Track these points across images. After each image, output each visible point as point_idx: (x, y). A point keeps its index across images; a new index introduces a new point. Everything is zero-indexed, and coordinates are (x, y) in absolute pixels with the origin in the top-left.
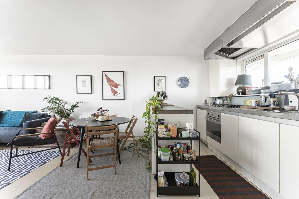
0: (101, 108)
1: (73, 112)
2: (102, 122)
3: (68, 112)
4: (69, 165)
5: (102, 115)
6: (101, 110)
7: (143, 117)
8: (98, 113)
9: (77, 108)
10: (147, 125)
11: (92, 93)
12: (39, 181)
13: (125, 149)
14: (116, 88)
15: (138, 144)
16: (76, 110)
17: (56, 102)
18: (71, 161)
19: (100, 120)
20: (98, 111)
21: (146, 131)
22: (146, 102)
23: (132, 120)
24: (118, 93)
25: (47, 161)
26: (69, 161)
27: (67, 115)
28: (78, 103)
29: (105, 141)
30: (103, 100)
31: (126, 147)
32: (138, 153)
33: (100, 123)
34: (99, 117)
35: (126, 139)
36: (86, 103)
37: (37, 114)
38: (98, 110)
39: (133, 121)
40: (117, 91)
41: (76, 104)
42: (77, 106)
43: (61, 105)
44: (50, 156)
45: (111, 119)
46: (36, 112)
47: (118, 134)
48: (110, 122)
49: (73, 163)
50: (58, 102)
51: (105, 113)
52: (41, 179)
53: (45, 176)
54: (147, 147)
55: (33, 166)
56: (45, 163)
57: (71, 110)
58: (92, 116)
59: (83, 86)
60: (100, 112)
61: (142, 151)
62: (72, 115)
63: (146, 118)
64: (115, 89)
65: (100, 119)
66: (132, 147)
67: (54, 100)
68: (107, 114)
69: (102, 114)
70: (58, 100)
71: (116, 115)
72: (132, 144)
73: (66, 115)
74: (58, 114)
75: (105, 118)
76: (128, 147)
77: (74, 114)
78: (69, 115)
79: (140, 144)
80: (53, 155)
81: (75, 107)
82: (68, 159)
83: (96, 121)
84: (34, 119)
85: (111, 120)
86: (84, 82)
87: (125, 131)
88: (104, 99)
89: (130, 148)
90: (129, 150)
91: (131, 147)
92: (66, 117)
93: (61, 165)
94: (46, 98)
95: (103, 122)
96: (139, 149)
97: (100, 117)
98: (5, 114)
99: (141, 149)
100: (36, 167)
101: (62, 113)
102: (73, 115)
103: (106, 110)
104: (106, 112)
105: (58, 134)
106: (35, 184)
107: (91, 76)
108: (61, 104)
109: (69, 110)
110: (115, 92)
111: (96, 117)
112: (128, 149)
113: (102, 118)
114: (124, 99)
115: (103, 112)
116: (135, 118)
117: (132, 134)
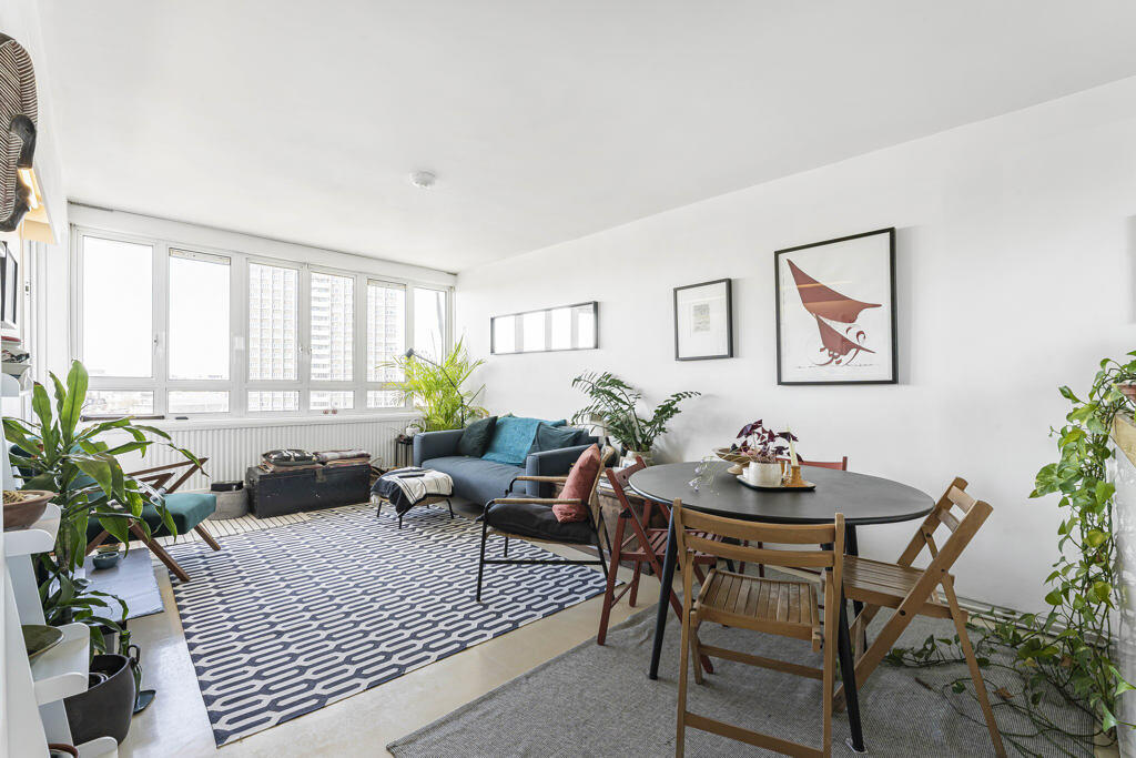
0: (760, 422)
1: (663, 430)
2: (760, 494)
3: (648, 429)
4: (624, 649)
5: (764, 458)
6: (759, 430)
7: (1034, 495)
8: (745, 447)
9: (676, 415)
10: (1074, 555)
11: (731, 354)
12: (527, 677)
13: (896, 660)
14: (849, 325)
15: (993, 658)
16: (670, 424)
17: (610, 394)
18: (637, 635)
19: (752, 482)
20: (743, 439)
21: (1066, 592)
22: (1067, 394)
23: (946, 503)
24: (859, 348)
25: (569, 601)
26: (631, 631)
27: (643, 442)
28: (678, 397)
29: (773, 595)
30: (780, 383)
31: (902, 652)
32: (992, 724)
33: (750, 496)
34: (747, 465)
35: (902, 613)
36: (706, 396)
37: (563, 429)
38: (748, 431)
39: (958, 513)
40: (851, 336)
41: (674, 403)
42: (676, 411)
43: (625, 403)
44: (579, 586)
45: (809, 484)
46: (564, 423)
47: (850, 570)
48: (806, 497)
49: (642, 643)
50: (615, 391)
51: (780, 450)
52: (534, 673)
53: (548, 665)
54: (1071, 702)
55: (530, 605)
56: (561, 607)
57: (654, 422)
58: (721, 456)
59: (697, 329)
60: (753, 441)
61: (1027, 721)
62: (659, 442)
63: (1064, 503)
64: (839, 327)
65: (751, 475)
66: (948, 663)
67: (608, 387)
68: (788, 454)
69: (764, 453)
70: (618, 383)
71: (845, 459)
72: (943, 648)
73: (640, 441)
74: (615, 433)
75: (776, 475)
76: (919, 654)
77: (667, 440)
78: (649, 443)
79: (1006, 661)
80: (591, 583)
81: (666, 411)
82: (627, 619)
83: (735, 483)
84: (555, 447)
85: (811, 490)
86: (702, 310)
87: (894, 560)
88: (784, 380)
89: (928, 665)
90: (925, 674)
91: (937, 664)
92: (639, 447)
93: (601, 640)
94: (579, 380)
95: (771, 496)
96: (1005, 698)
97: (753, 465)
98: (502, 424)
99: (1018, 700)
100: (537, 613)
101: (627, 430)
102: (664, 444)
103: (786, 435)
104: (780, 442)
105: (611, 508)
106: (515, 683)
107: (729, 283)
108: (625, 399)
109: (648, 424)
110: (838, 346)
111: (740, 461)
112: (921, 666)
113: (763, 471)
114: (894, 381)
115: (772, 446)
116: (973, 494)
117: (949, 592)
